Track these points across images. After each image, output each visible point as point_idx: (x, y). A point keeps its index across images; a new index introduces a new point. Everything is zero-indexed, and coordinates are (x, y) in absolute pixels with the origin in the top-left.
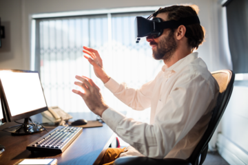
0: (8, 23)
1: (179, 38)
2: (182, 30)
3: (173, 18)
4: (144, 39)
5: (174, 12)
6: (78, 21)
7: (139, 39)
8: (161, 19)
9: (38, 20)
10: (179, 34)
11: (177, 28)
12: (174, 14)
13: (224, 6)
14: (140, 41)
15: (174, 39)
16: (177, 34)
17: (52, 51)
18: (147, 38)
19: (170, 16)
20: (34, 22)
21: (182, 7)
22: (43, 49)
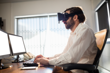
0: (5, 20)
1: (75, 20)
2: (76, 17)
3: (72, 12)
4: (61, 22)
5: (72, 10)
6: (35, 19)
7: (59, 22)
8: (67, 13)
9: (18, 19)
10: (75, 18)
11: (74, 16)
12: (72, 11)
13: (96, 11)
14: (60, 22)
15: (73, 20)
16: (74, 18)
17: (24, 32)
18: (63, 21)
19: (71, 11)
20: (16, 20)
21: (75, 8)
22: (20, 31)
